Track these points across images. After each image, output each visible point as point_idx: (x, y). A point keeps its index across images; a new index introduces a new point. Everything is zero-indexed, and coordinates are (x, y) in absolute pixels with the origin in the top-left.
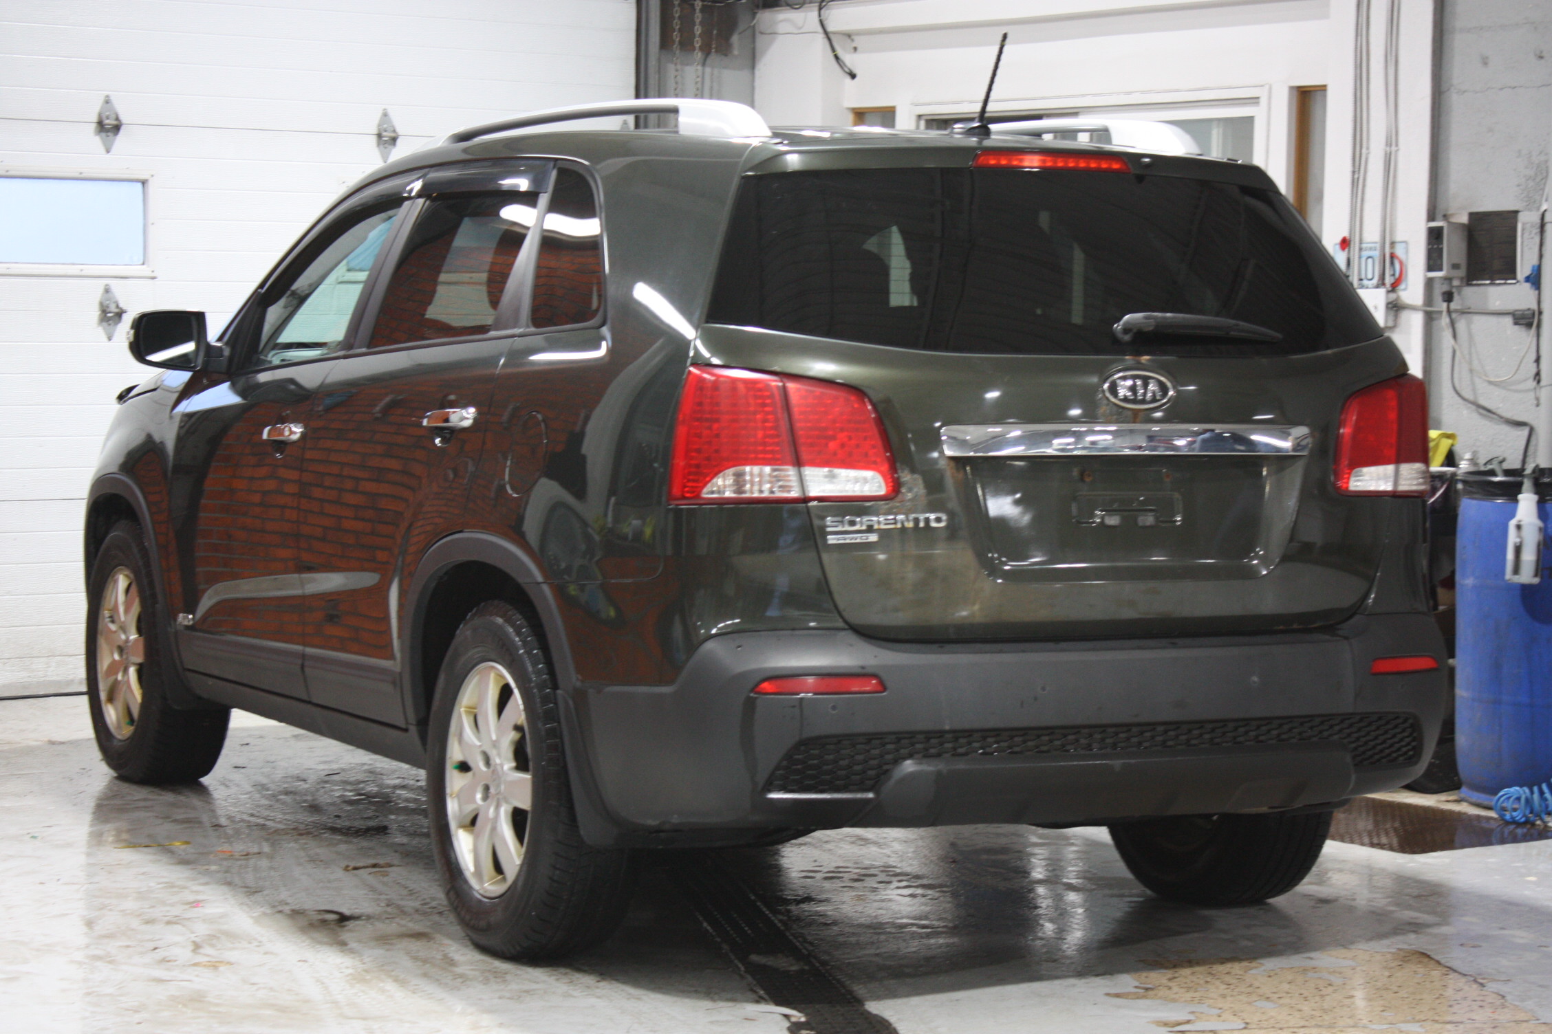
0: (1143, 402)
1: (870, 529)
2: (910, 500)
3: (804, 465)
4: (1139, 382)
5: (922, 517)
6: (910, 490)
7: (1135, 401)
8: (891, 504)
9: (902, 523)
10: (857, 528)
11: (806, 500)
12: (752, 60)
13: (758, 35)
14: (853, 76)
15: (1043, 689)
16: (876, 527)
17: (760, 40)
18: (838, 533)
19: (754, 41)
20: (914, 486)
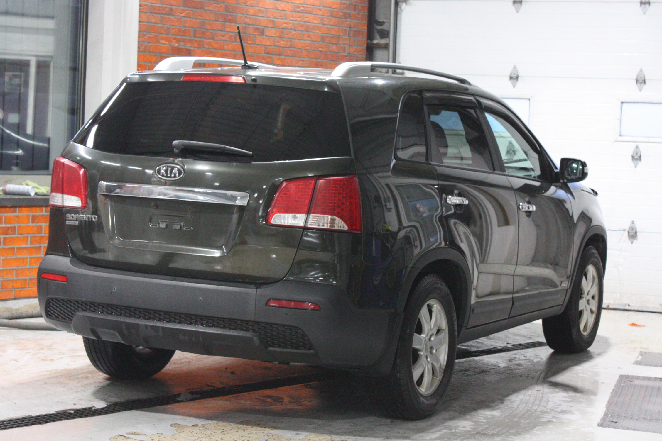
4: (169, 169)
5: (90, 216)
9: (85, 218)
10: (74, 218)
16: (78, 219)
18: (69, 221)
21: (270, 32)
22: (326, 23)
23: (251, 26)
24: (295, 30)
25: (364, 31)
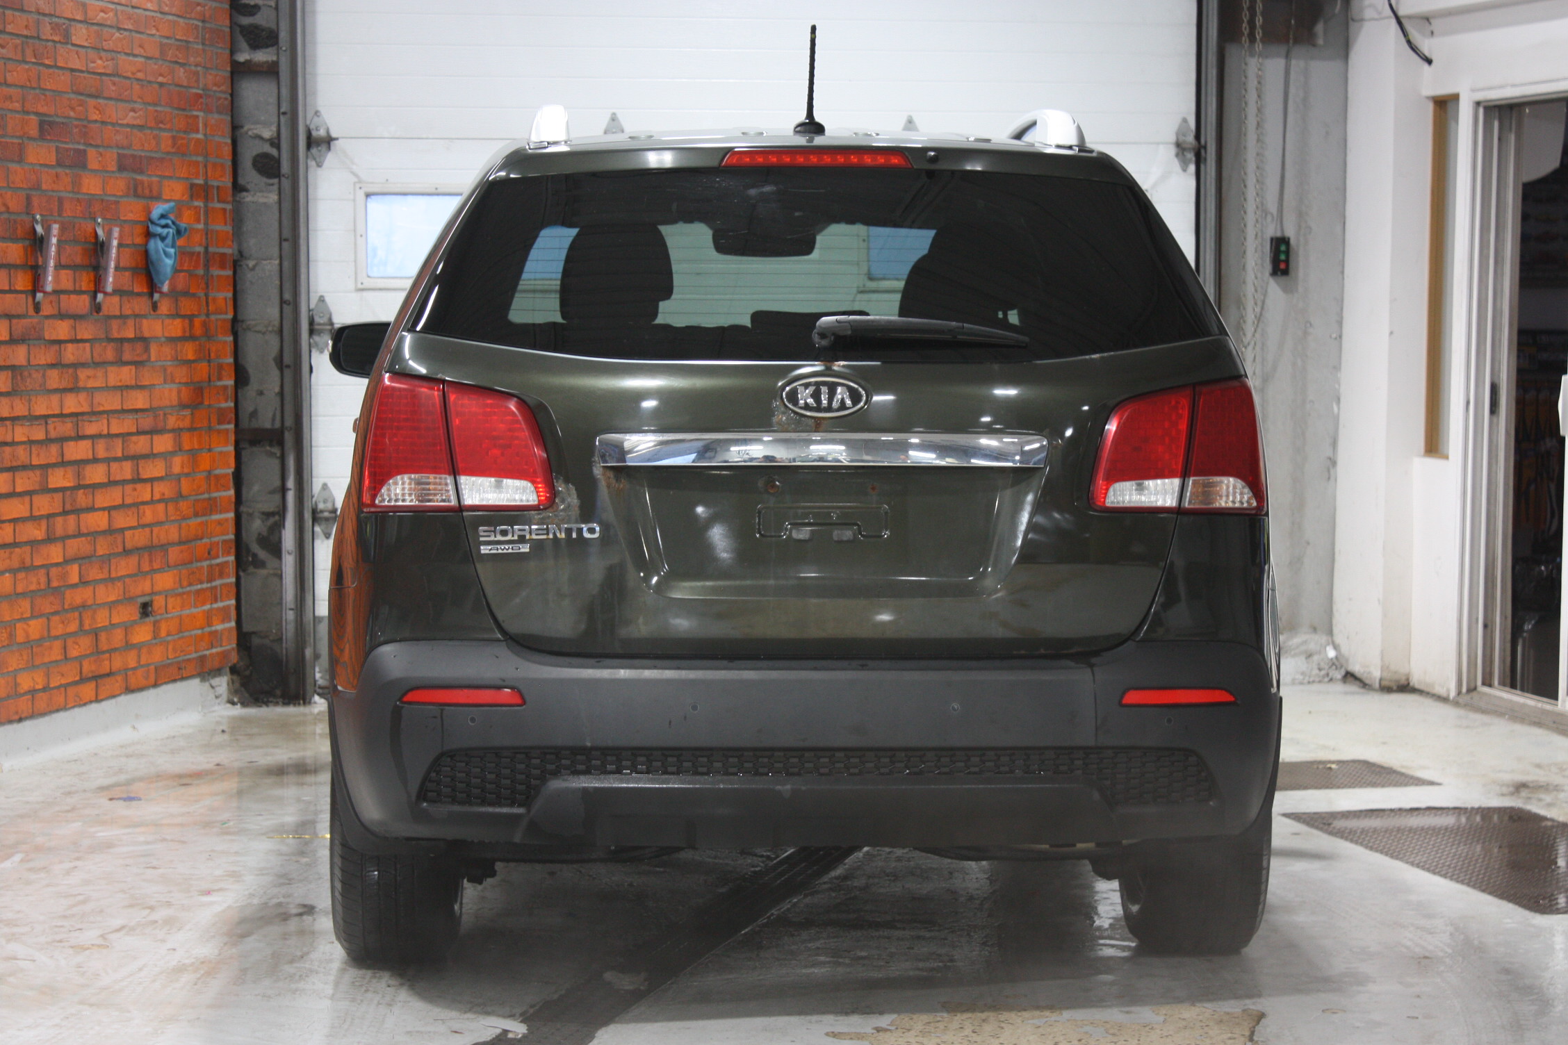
0: (829, 409)
1: (522, 539)
2: (563, 510)
3: (459, 474)
4: (824, 389)
5: (574, 526)
6: (563, 501)
7: (818, 408)
8: (544, 514)
9: (555, 534)
10: (509, 537)
11: (461, 508)
12: (1344, 49)
13: (1351, 22)
14: (1429, 61)
15: (694, 708)
16: (528, 537)
17: (1353, 27)
18: (491, 544)
19: (1347, 28)
20: (569, 497)
21: (80, 35)
22: (166, 9)
23: (47, 19)
24: (119, 29)
25: (224, 28)
